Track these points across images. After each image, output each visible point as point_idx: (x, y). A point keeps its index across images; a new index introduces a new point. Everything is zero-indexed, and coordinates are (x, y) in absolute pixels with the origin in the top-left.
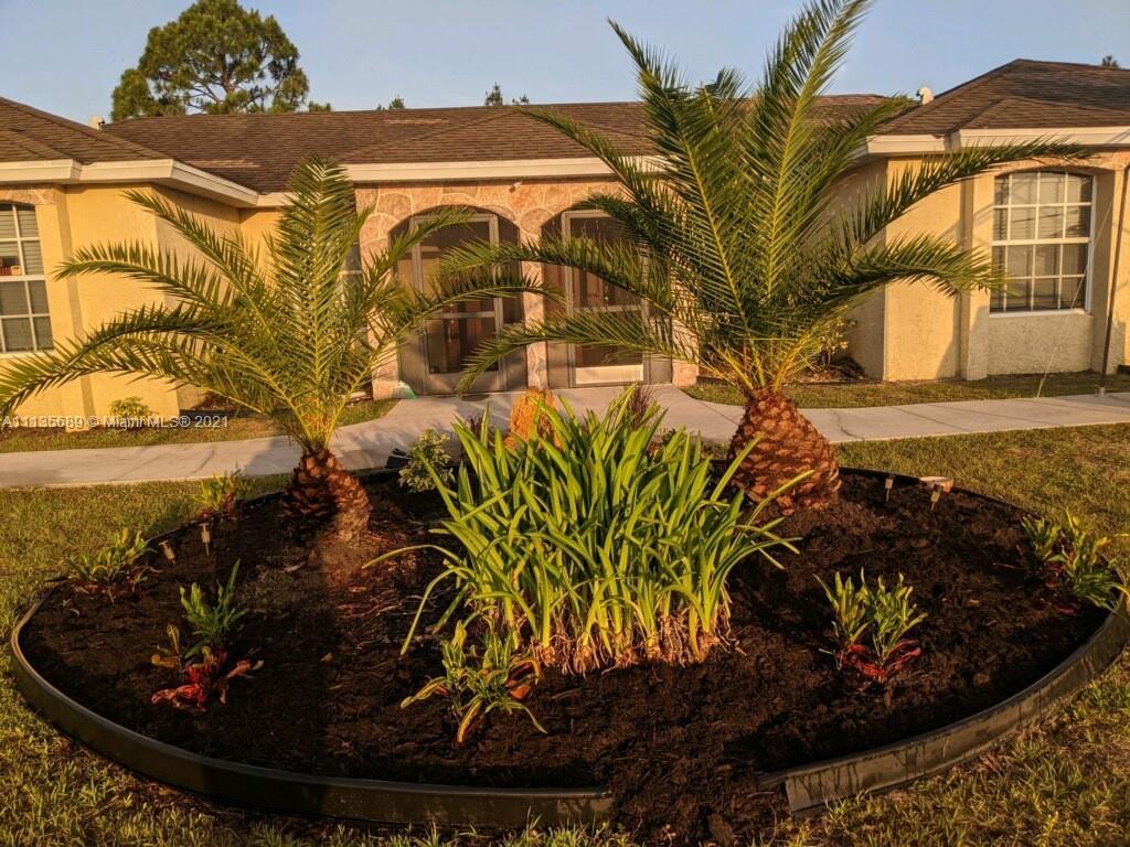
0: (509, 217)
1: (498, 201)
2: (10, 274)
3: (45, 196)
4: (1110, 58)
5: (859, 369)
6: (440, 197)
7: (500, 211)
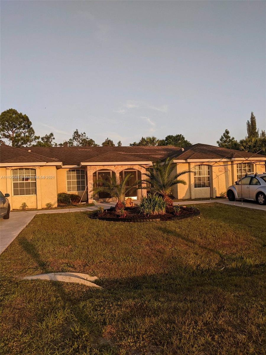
0: (114, 171)
1: (112, 168)
2: (28, 181)
3: (38, 168)
4: (227, 130)
5: (174, 197)
6: (102, 168)
7: (112, 170)
